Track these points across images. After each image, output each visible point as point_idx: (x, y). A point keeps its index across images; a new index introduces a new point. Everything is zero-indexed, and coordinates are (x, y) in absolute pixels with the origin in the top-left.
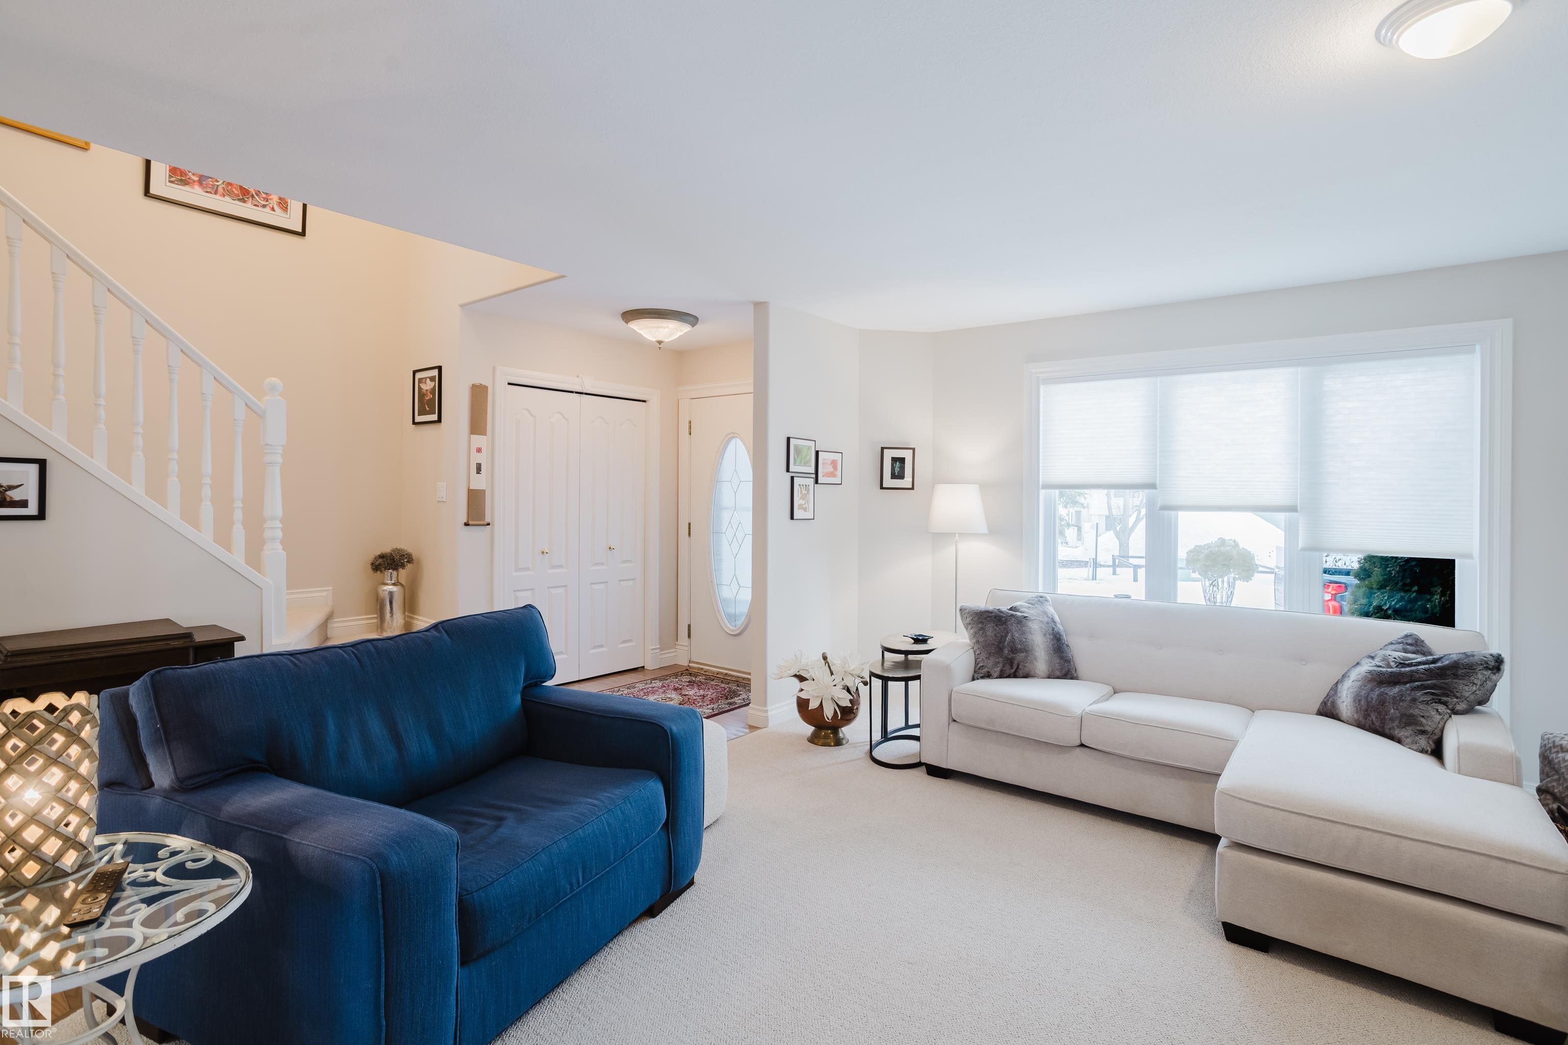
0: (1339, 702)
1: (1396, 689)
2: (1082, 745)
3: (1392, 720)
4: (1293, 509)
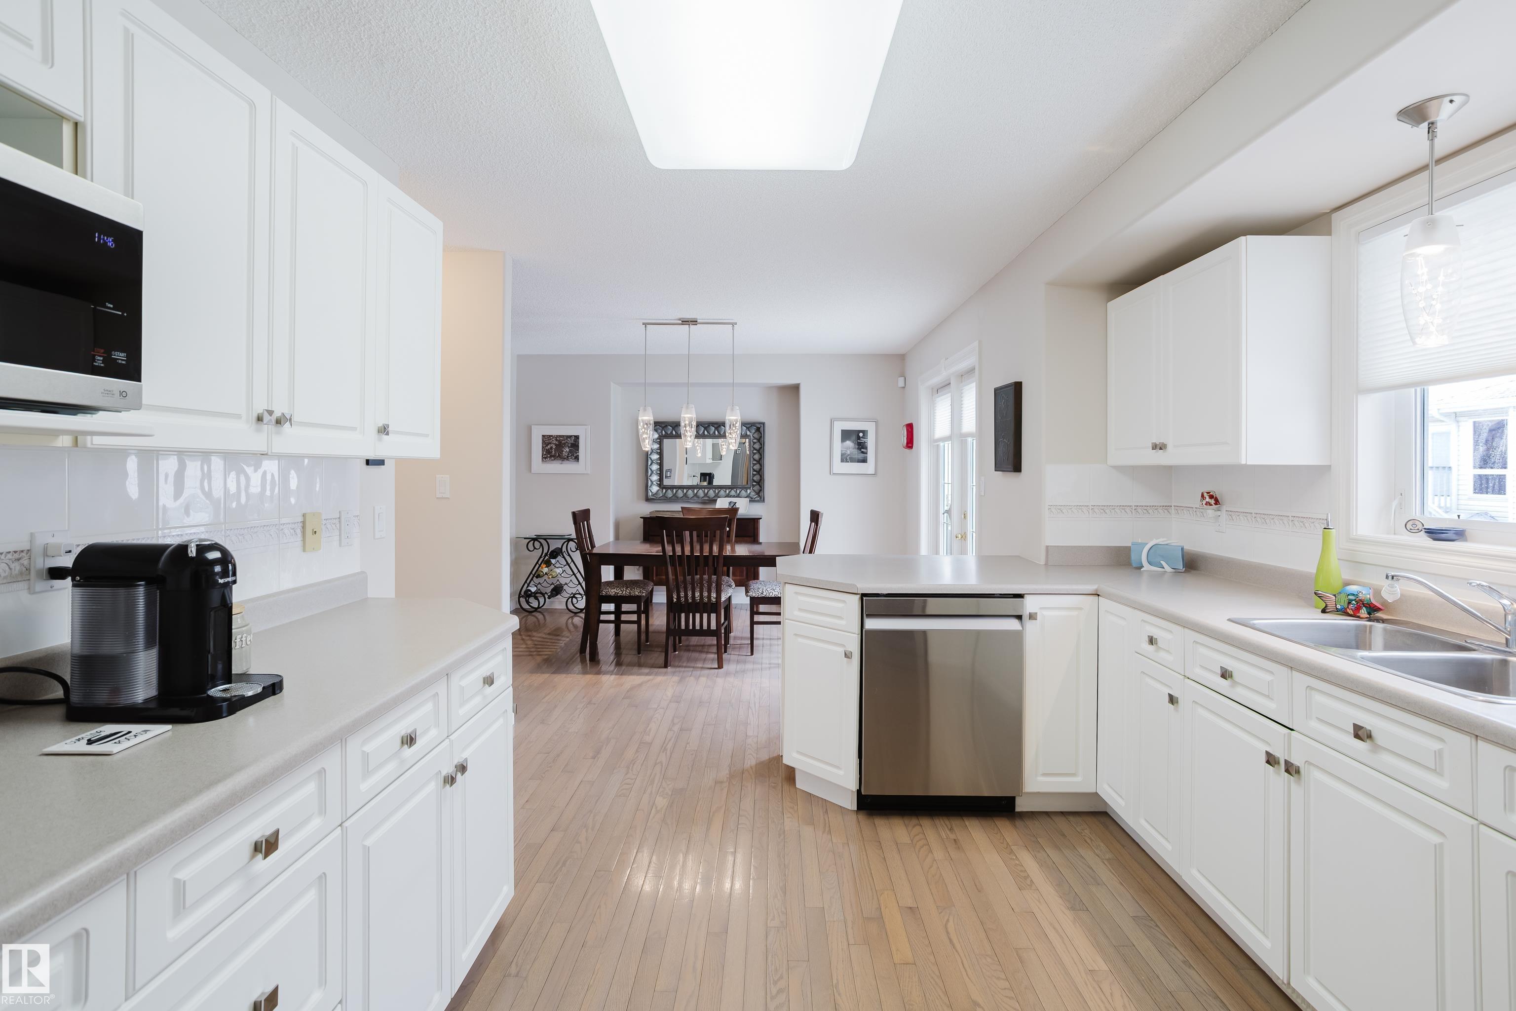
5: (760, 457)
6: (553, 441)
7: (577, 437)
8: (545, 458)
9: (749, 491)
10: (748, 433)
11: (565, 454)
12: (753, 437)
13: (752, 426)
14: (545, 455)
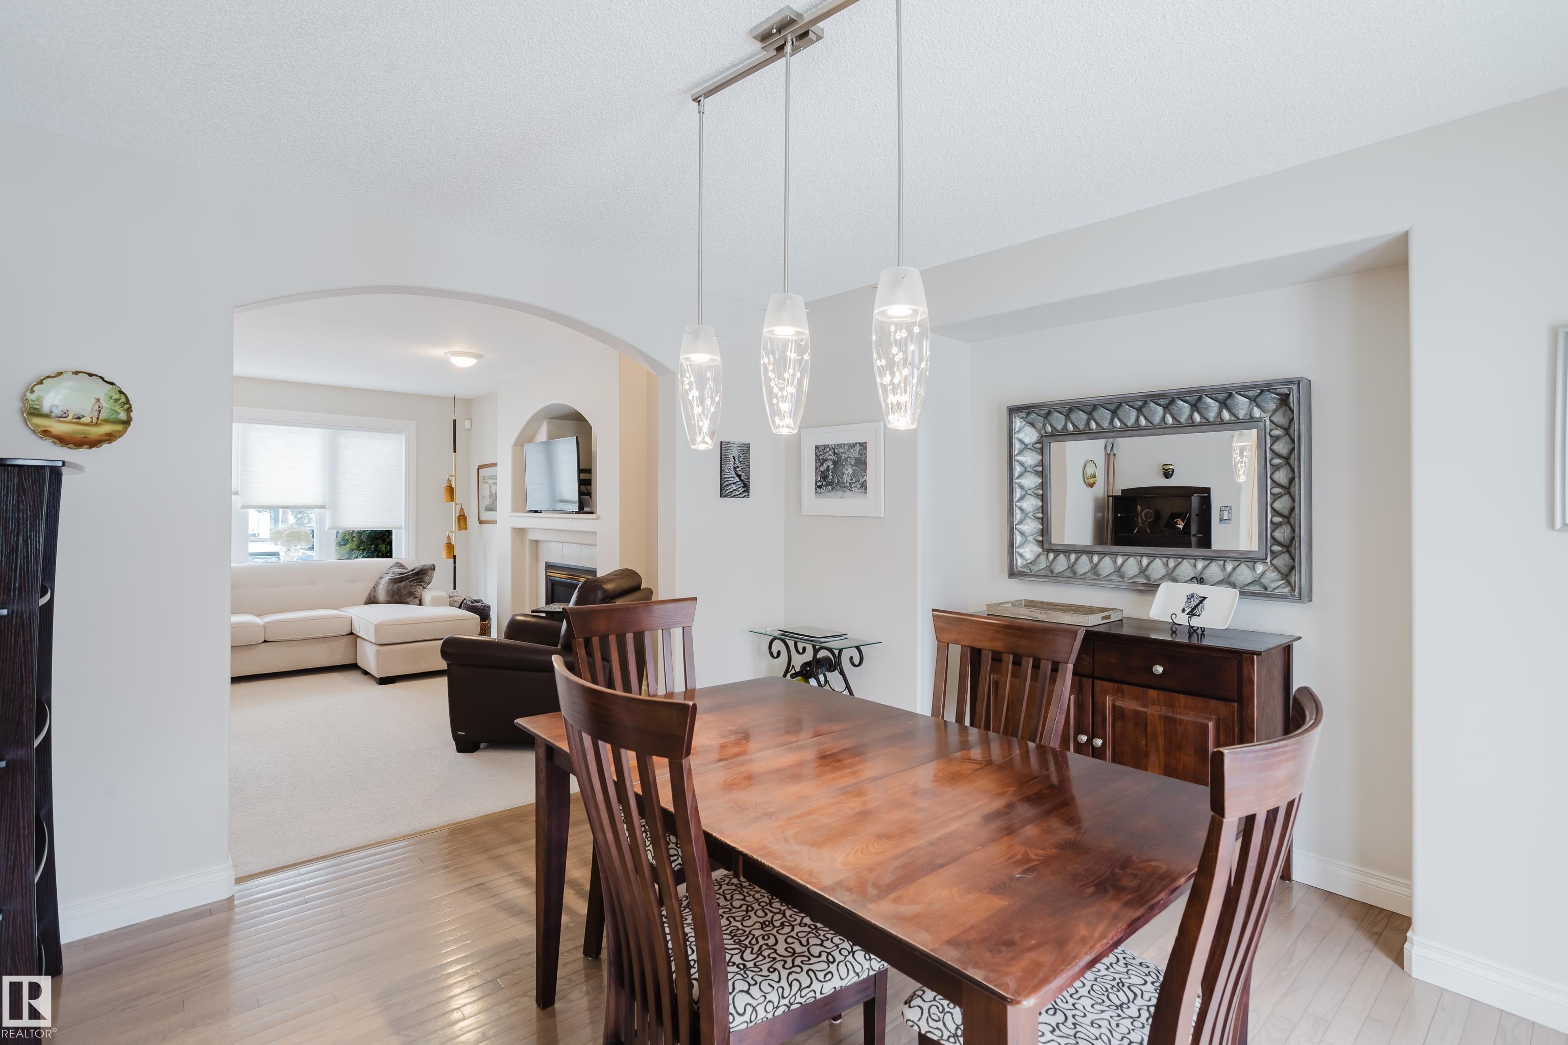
0: (378, 595)
1: (403, 583)
2: (265, 641)
3: (404, 595)
4: (323, 507)
5: (1290, 476)
6: (830, 455)
7: (863, 446)
8: (820, 487)
9: (1260, 568)
10: (1257, 413)
11: (846, 479)
12: (1271, 421)
13: (1262, 391)
14: (820, 481)
